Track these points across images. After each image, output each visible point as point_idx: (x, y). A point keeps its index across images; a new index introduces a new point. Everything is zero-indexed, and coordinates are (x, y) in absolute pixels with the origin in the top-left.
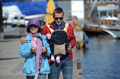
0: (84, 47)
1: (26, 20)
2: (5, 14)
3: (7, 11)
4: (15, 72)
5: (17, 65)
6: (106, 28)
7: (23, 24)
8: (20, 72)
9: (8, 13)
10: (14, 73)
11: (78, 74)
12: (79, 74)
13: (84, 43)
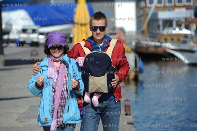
0: (136, 79)
1: (41, 34)
2: (7, 24)
3: (10, 19)
4: (23, 120)
5: (26, 109)
6: (172, 47)
7: (35, 40)
8: (32, 120)
9: (12, 22)
10: (22, 122)
11: (126, 123)
12: (128, 124)
13: (136, 72)
